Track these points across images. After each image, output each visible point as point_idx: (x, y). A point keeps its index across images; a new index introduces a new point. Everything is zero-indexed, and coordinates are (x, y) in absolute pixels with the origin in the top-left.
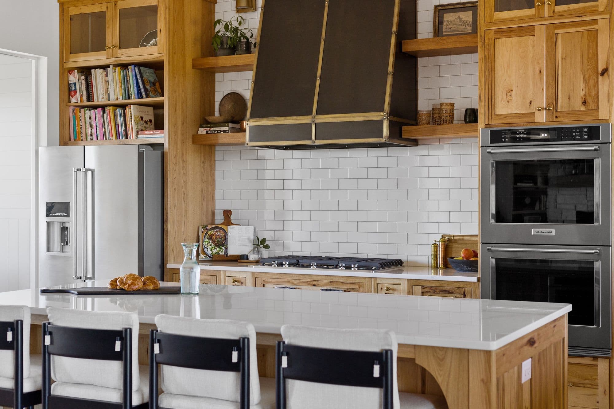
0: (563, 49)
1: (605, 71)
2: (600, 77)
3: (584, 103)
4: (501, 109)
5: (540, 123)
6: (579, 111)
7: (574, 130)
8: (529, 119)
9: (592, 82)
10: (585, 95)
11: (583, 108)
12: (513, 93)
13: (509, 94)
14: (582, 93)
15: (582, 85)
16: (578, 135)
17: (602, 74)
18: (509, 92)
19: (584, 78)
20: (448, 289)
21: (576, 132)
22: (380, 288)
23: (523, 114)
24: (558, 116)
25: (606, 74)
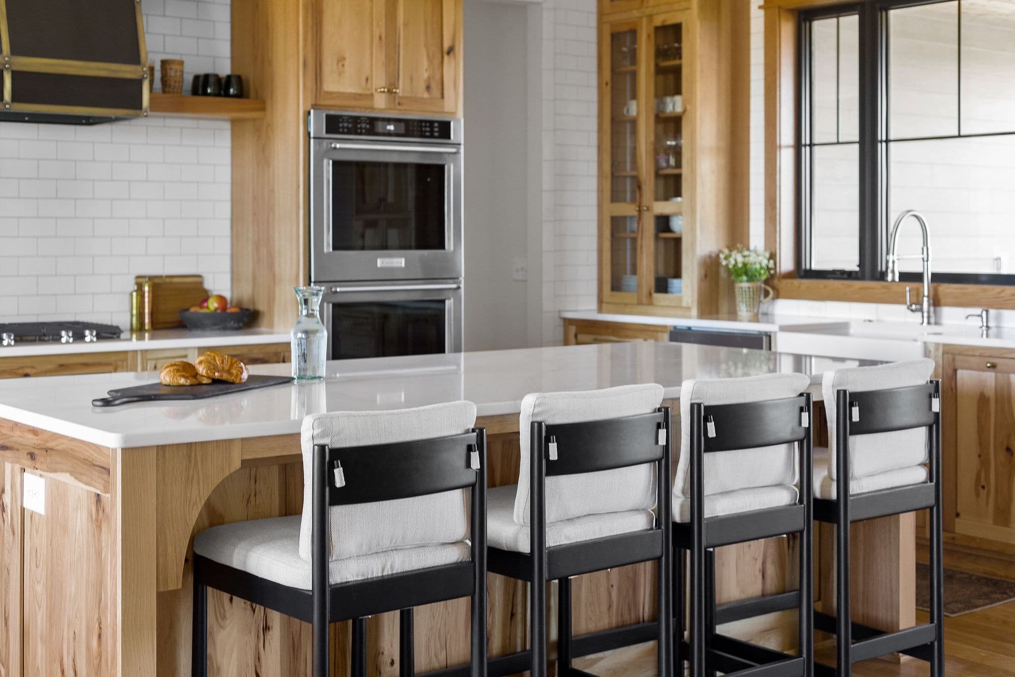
0: (405, 10)
1: (451, 50)
2: (446, 57)
3: (428, 88)
4: (331, 85)
5: (381, 110)
6: (423, 99)
7: (423, 124)
8: (365, 103)
9: (437, 62)
10: (429, 78)
11: (426, 95)
12: (347, 63)
13: (340, 64)
14: (426, 75)
15: (425, 64)
16: (428, 132)
17: (448, 53)
18: (341, 60)
19: (428, 55)
20: (261, 356)
21: (426, 127)
22: (153, 366)
23: (360, 95)
24: (401, 102)
25: (451, 54)
